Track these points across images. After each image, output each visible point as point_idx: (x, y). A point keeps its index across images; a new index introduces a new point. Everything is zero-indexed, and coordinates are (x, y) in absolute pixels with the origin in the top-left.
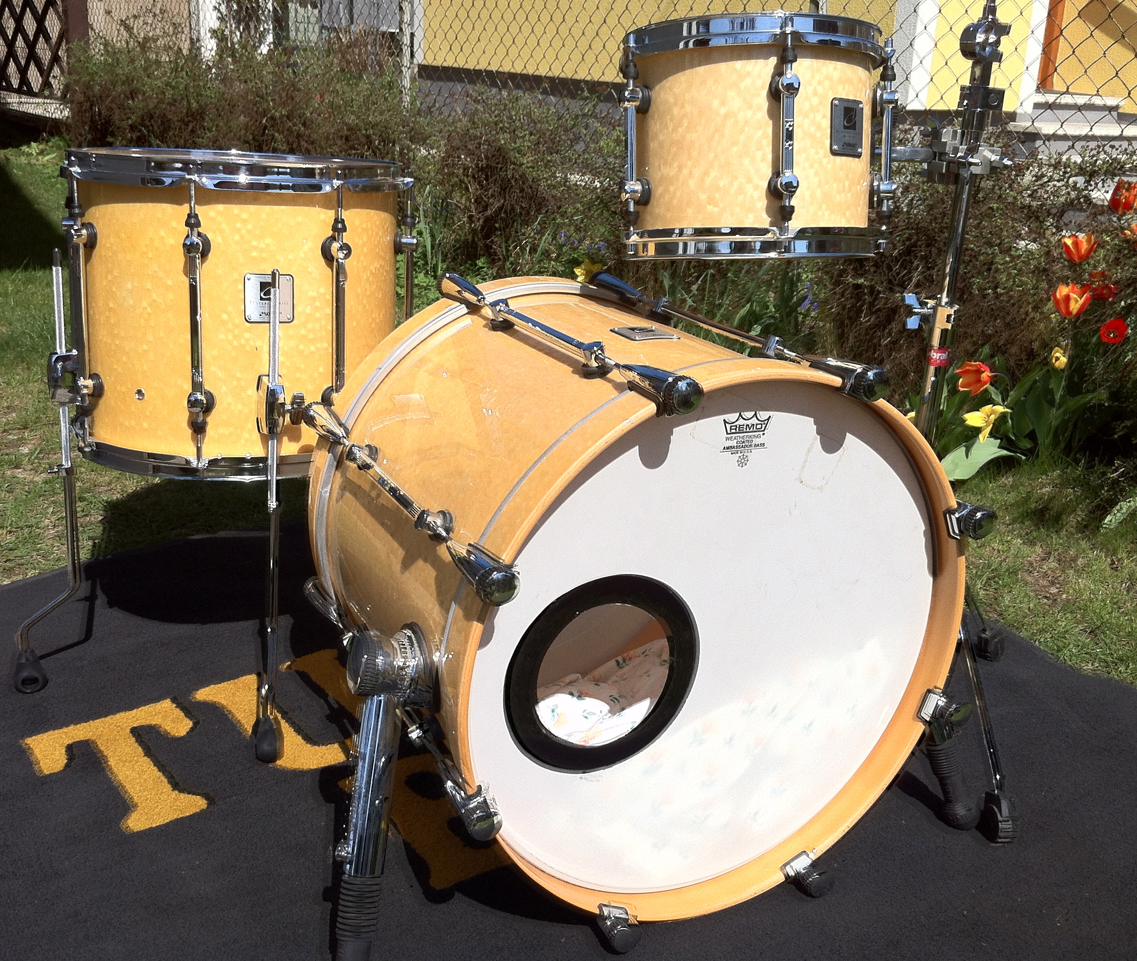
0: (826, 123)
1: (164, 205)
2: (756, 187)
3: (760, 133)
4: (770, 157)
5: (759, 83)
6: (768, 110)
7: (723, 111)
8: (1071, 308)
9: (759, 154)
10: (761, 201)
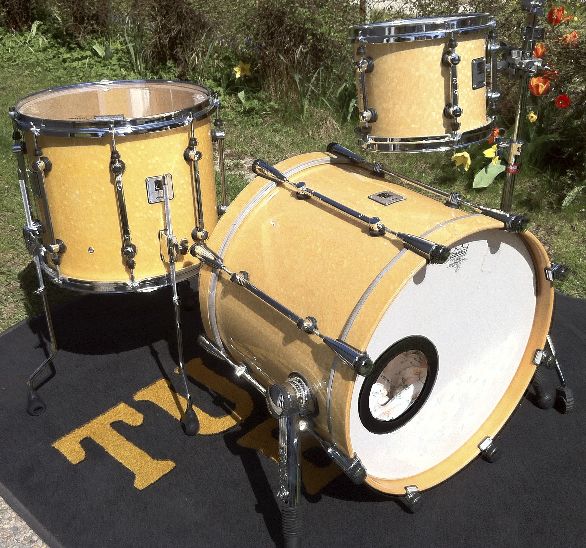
0: (470, 74)
1: (94, 146)
2: (437, 113)
3: (438, 85)
4: (443, 96)
5: (436, 58)
6: (441, 73)
7: (417, 74)
8: (539, 90)
9: (438, 96)
10: (440, 119)
